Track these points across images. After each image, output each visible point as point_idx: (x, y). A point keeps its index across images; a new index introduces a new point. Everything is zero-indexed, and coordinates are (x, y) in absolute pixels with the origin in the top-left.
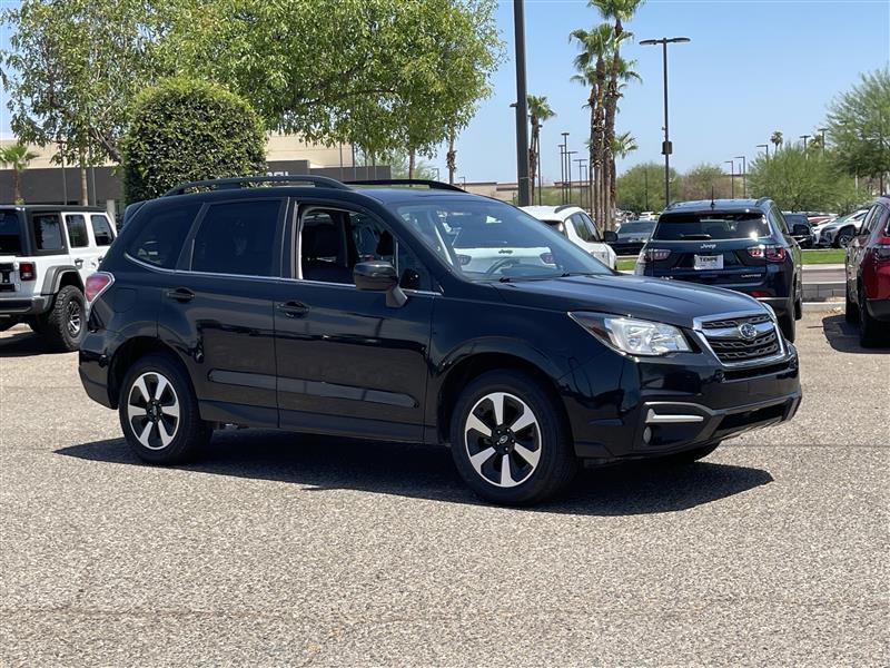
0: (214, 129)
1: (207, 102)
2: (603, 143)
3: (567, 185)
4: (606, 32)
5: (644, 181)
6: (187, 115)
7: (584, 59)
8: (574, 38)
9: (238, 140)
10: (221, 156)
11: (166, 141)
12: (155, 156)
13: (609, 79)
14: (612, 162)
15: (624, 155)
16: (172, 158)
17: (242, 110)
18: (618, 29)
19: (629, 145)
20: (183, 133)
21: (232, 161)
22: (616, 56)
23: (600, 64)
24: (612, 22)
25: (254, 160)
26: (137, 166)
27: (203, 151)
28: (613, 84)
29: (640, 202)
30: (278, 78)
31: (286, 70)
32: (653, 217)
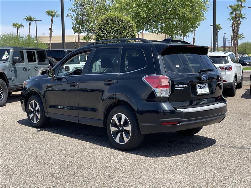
0: (121, 28)
1: (119, 20)
2: (235, 36)
3: (225, 47)
4: (238, 6)
5: (245, 47)
6: (113, 23)
7: (232, 13)
8: (229, 7)
9: (128, 31)
10: (122, 36)
11: (107, 31)
12: (104, 35)
13: (237, 19)
14: (238, 41)
15: (241, 39)
16: (108, 36)
17: (129, 22)
18: (241, 5)
19: (242, 37)
20: (112, 29)
21: (126, 37)
22: (240, 13)
23: (236, 15)
24: (240, 3)
25: (133, 37)
26: (99, 38)
27: (117, 34)
28: (239, 20)
29: (244, 52)
30: (143, 14)
31: (145, 12)
32: (247, 56)
